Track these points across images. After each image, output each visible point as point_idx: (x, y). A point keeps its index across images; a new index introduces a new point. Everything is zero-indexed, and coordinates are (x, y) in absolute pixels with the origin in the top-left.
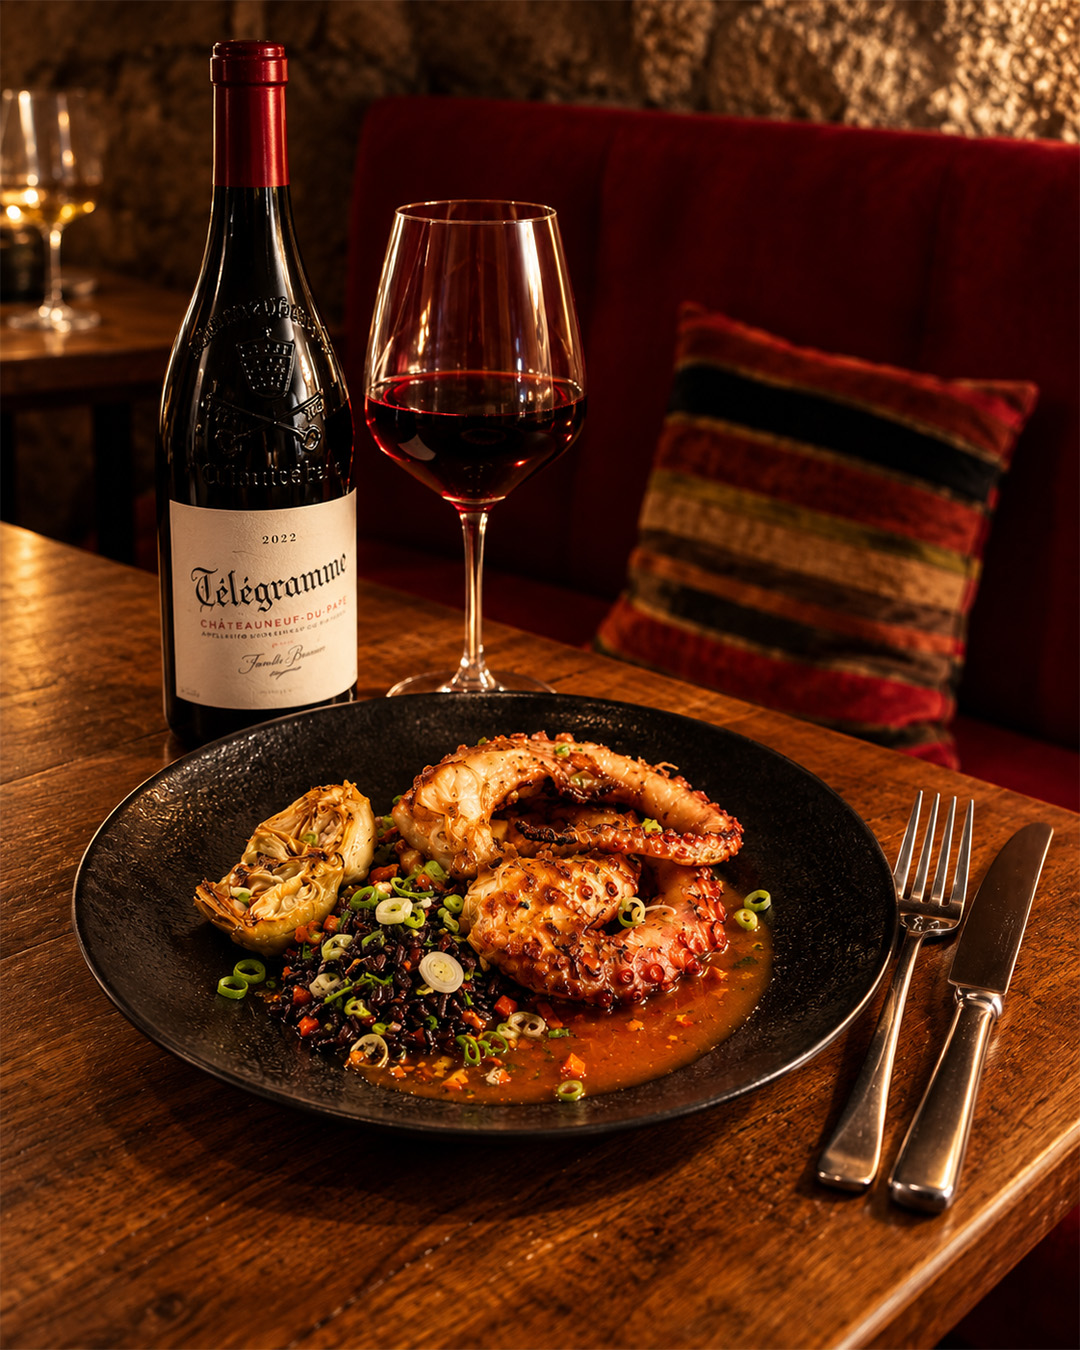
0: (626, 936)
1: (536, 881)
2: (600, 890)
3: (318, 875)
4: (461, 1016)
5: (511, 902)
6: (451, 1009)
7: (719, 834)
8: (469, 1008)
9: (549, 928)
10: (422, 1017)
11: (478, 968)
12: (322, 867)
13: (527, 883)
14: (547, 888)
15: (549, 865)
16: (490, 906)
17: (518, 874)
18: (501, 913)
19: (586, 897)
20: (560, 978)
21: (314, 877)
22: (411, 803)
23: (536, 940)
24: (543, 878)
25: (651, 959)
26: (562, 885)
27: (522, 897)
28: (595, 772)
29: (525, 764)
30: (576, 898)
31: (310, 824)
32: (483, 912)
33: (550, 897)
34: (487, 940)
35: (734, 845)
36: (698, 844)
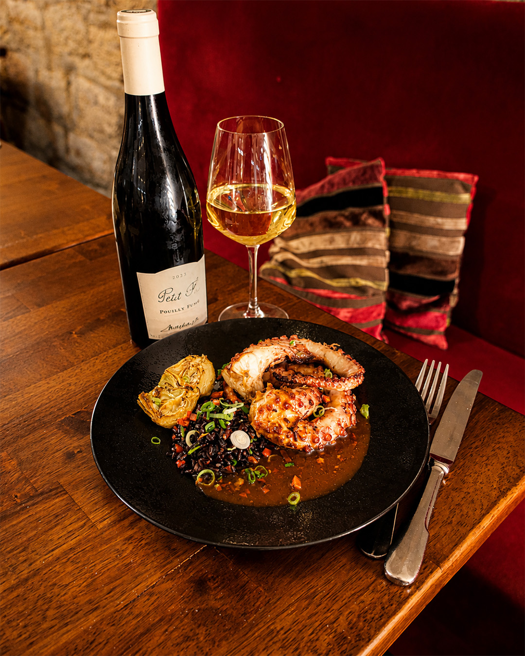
0: (316, 422)
1: (280, 400)
2: (306, 403)
3: (188, 396)
4: (247, 459)
5: (269, 408)
6: (243, 457)
7: (354, 376)
8: (251, 455)
9: (286, 420)
10: (230, 460)
11: (256, 437)
12: (190, 393)
13: (277, 401)
14: (285, 403)
15: (286, 393)
16: (261, 411)
17: (273, 396)
18: (265, 413)
19: (300, 406)
20: (290, 441)
21: (187, 397)
22: (229, 370)
23: (279, 425)
24: (283, 398)
25: (327, 431)
26: (291, 402)
27: (274, 407)
28: (306, 352)
29: (277, 351)
30: (297, 407)
31: (187, 371)
32: (257, 413)
33: (286, 406)
34: (259, 425)
35: (360, 380)
36: (346, 382)
